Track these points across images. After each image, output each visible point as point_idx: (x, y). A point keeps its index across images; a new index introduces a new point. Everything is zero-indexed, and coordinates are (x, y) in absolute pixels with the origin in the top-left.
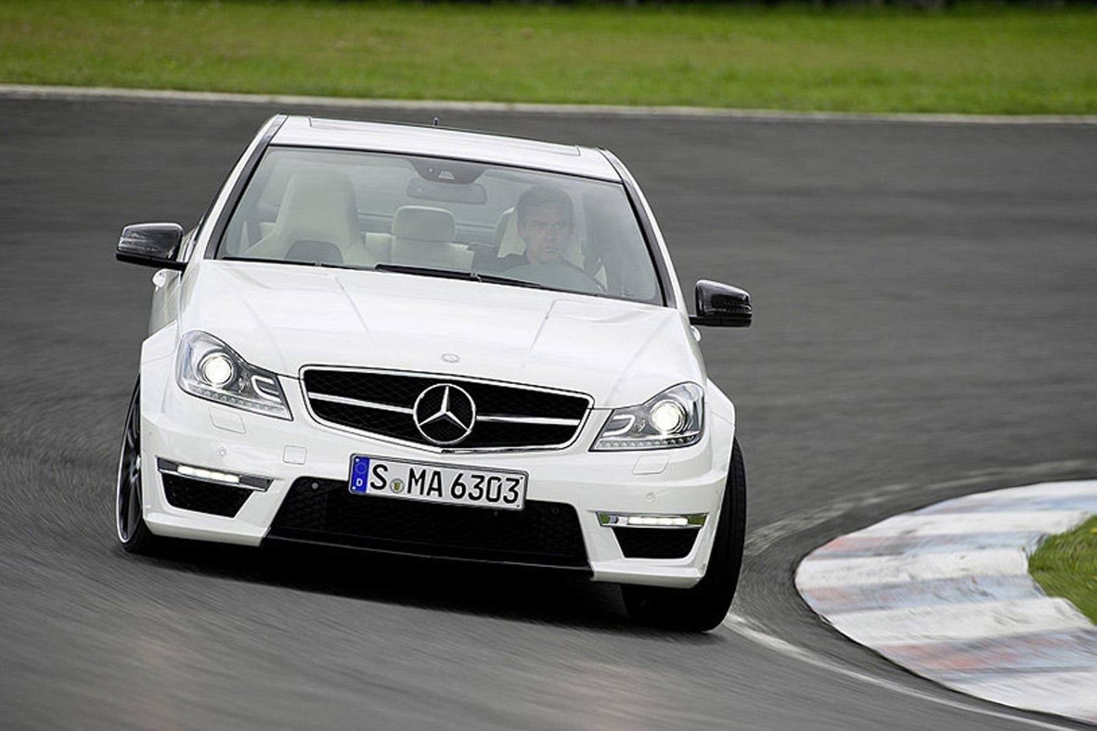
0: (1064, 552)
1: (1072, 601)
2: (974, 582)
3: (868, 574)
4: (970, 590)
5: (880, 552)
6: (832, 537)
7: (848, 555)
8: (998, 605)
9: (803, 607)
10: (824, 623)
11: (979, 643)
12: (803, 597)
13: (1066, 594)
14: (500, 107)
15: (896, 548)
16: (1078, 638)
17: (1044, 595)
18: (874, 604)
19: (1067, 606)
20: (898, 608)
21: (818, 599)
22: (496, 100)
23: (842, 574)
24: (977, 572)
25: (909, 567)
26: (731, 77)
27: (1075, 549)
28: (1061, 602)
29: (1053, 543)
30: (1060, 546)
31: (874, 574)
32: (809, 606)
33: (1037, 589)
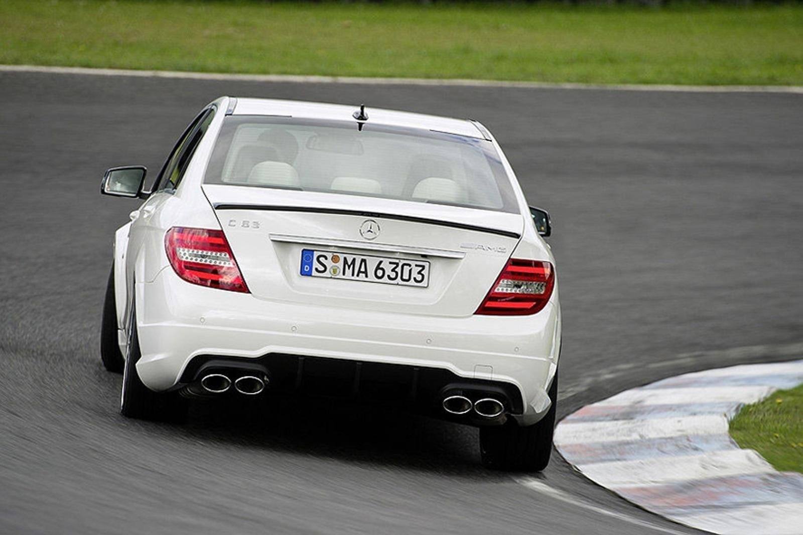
0: (756, 417)
1: (759, 452)
2: (688, 440)
3: (609, 434)
4: (685, 446)
5: (617, 417)
6: (581, 406)
7: (593, 419)
8: (704, 456)
9: (559, 459)
10: (576, 471)
11: (690, 483)
12: (560, 451)
13: (755, 447)
14: (327, 80)
15: (628, 415)
16: (765, 480)
17: (738, 448)
18: (614, 457)
19: (756, 457)
20: (632, 460)
21: (571, 453)
22: (325, 74)
23: (589, 434)
24: (690, 432)
25: (639, 430)
26: (500, 58)
27: (764, 415)
28: (751, 453)
29: (748, 411)
30: (753, 412)
31: (613, 434)
32: (563, 458)
33: (732, 443)
